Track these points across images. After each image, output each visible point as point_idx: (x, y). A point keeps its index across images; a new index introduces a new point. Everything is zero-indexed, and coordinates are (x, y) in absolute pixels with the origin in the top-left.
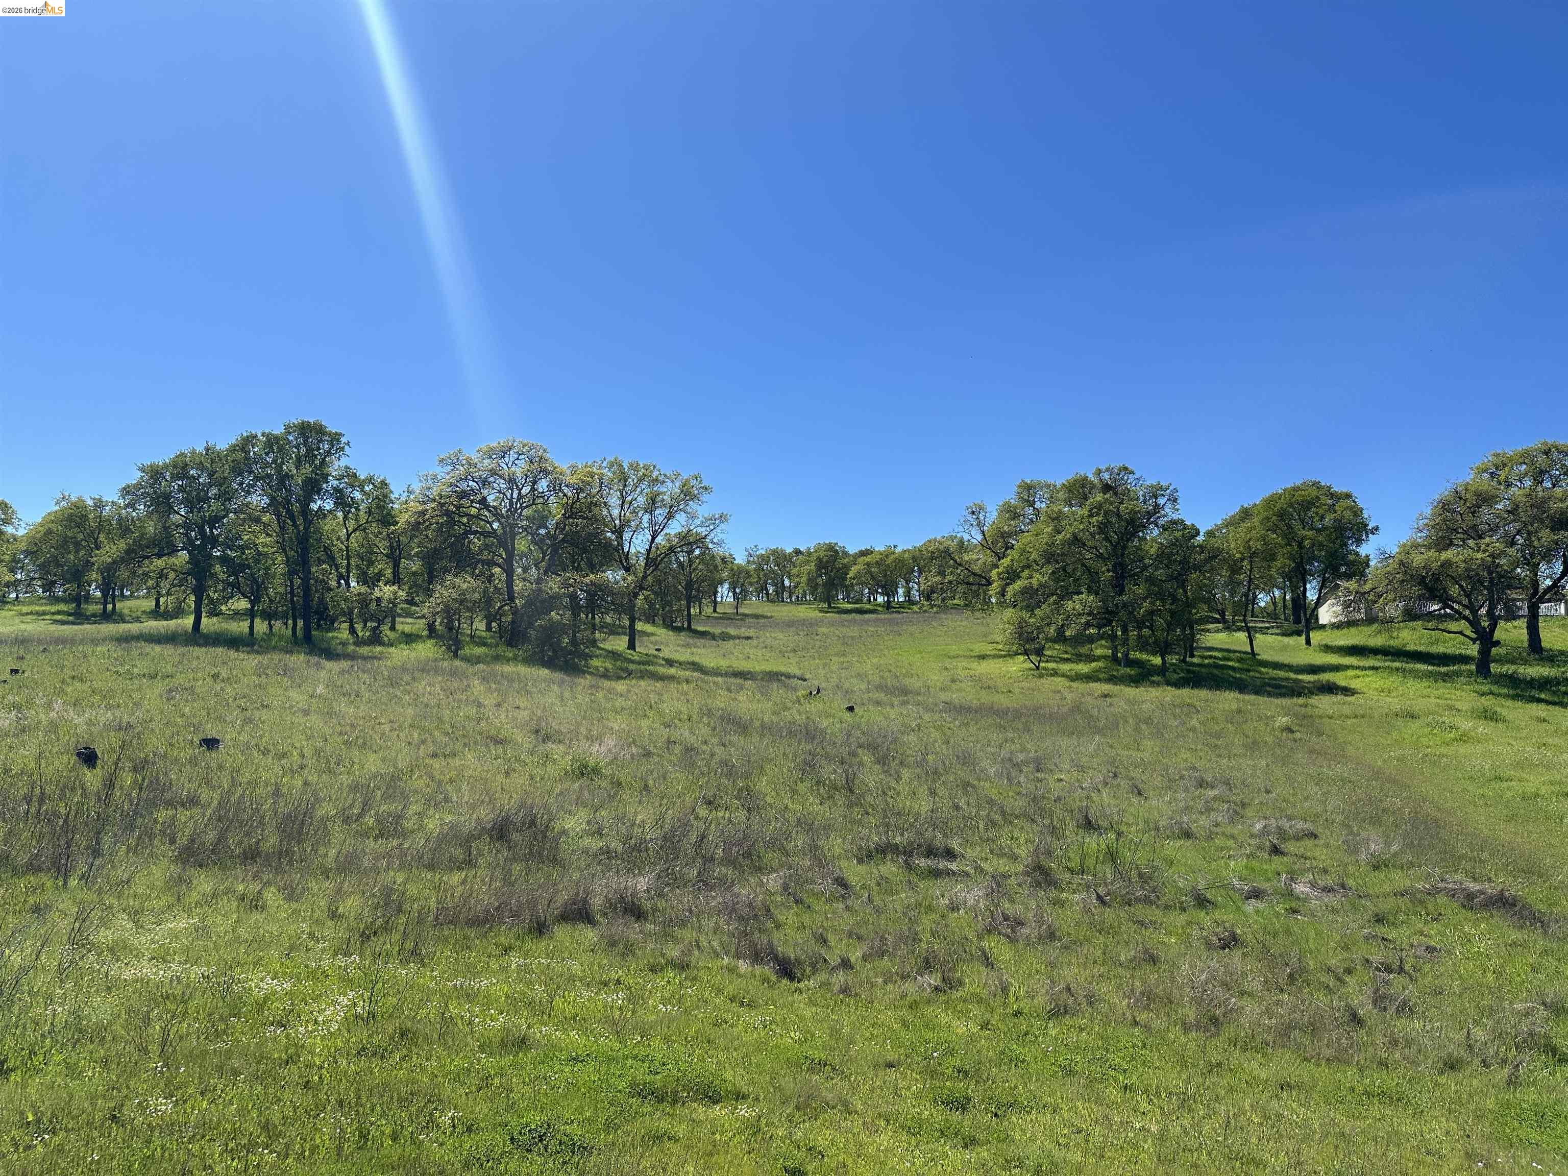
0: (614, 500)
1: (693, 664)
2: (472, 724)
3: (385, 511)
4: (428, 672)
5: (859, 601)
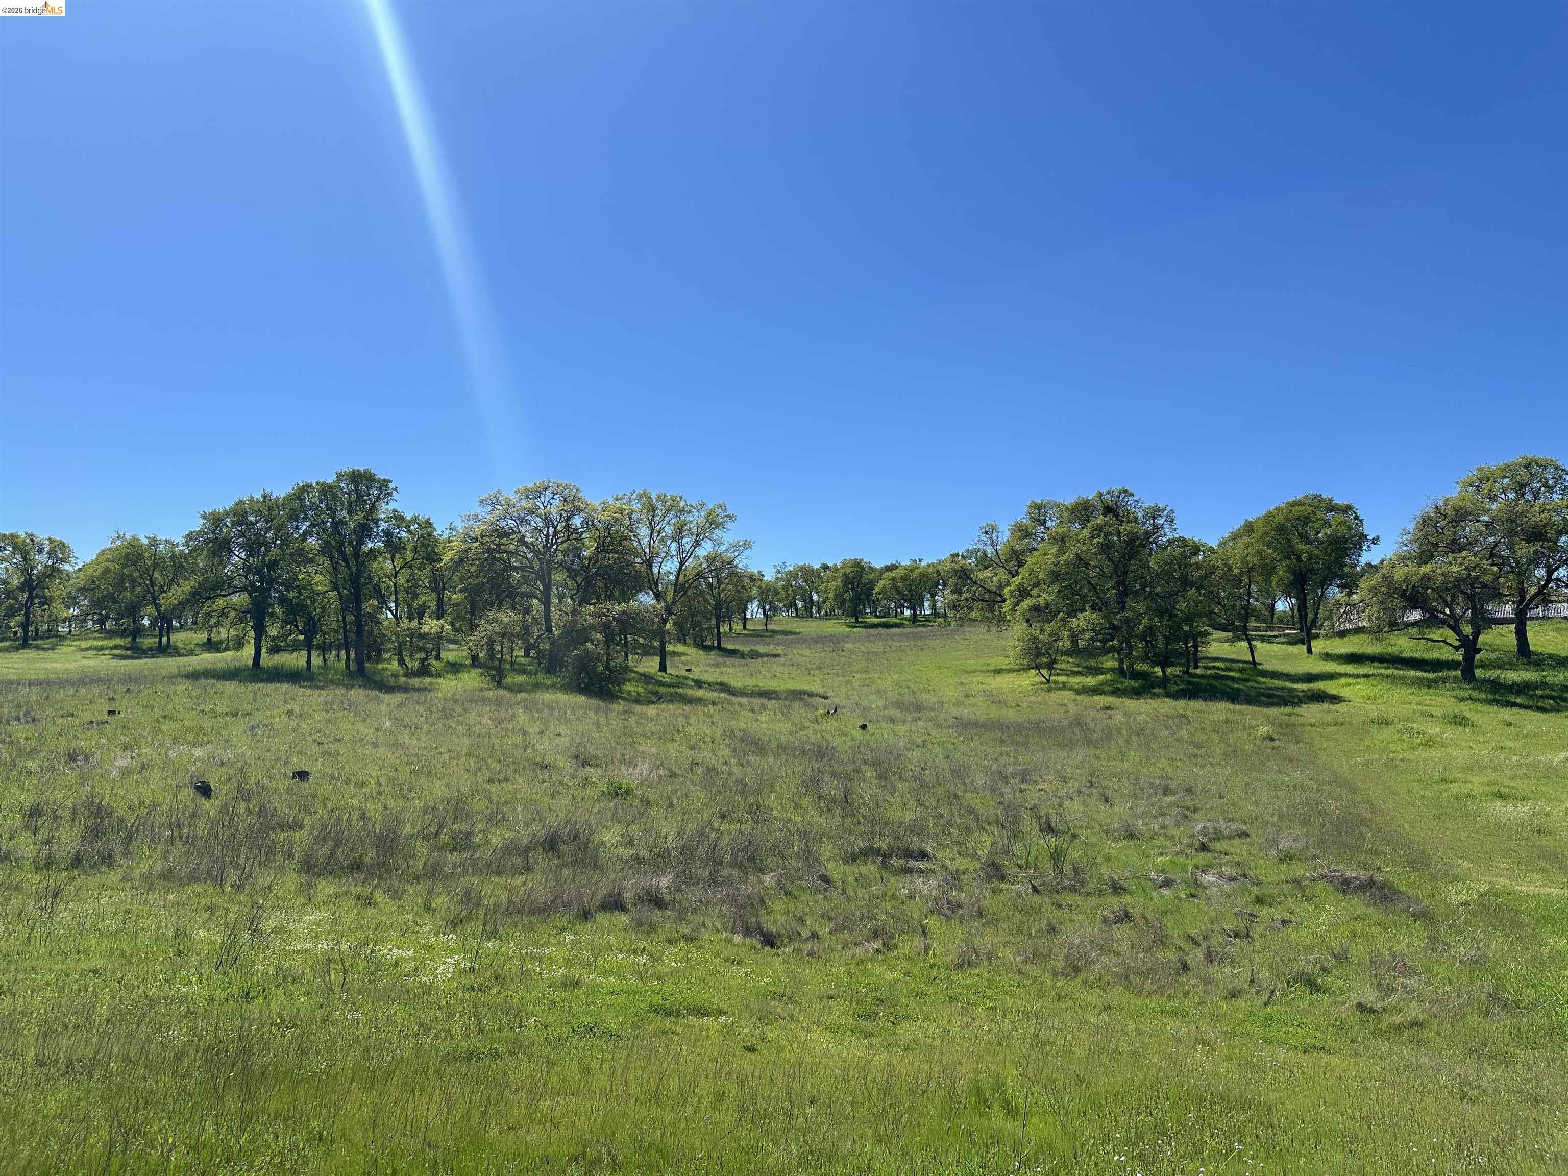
0: (644, 531)
1: (721, 684)
2: (520, 751)
3: (430, 549)
4: (476, 702)
5: (886, 615)
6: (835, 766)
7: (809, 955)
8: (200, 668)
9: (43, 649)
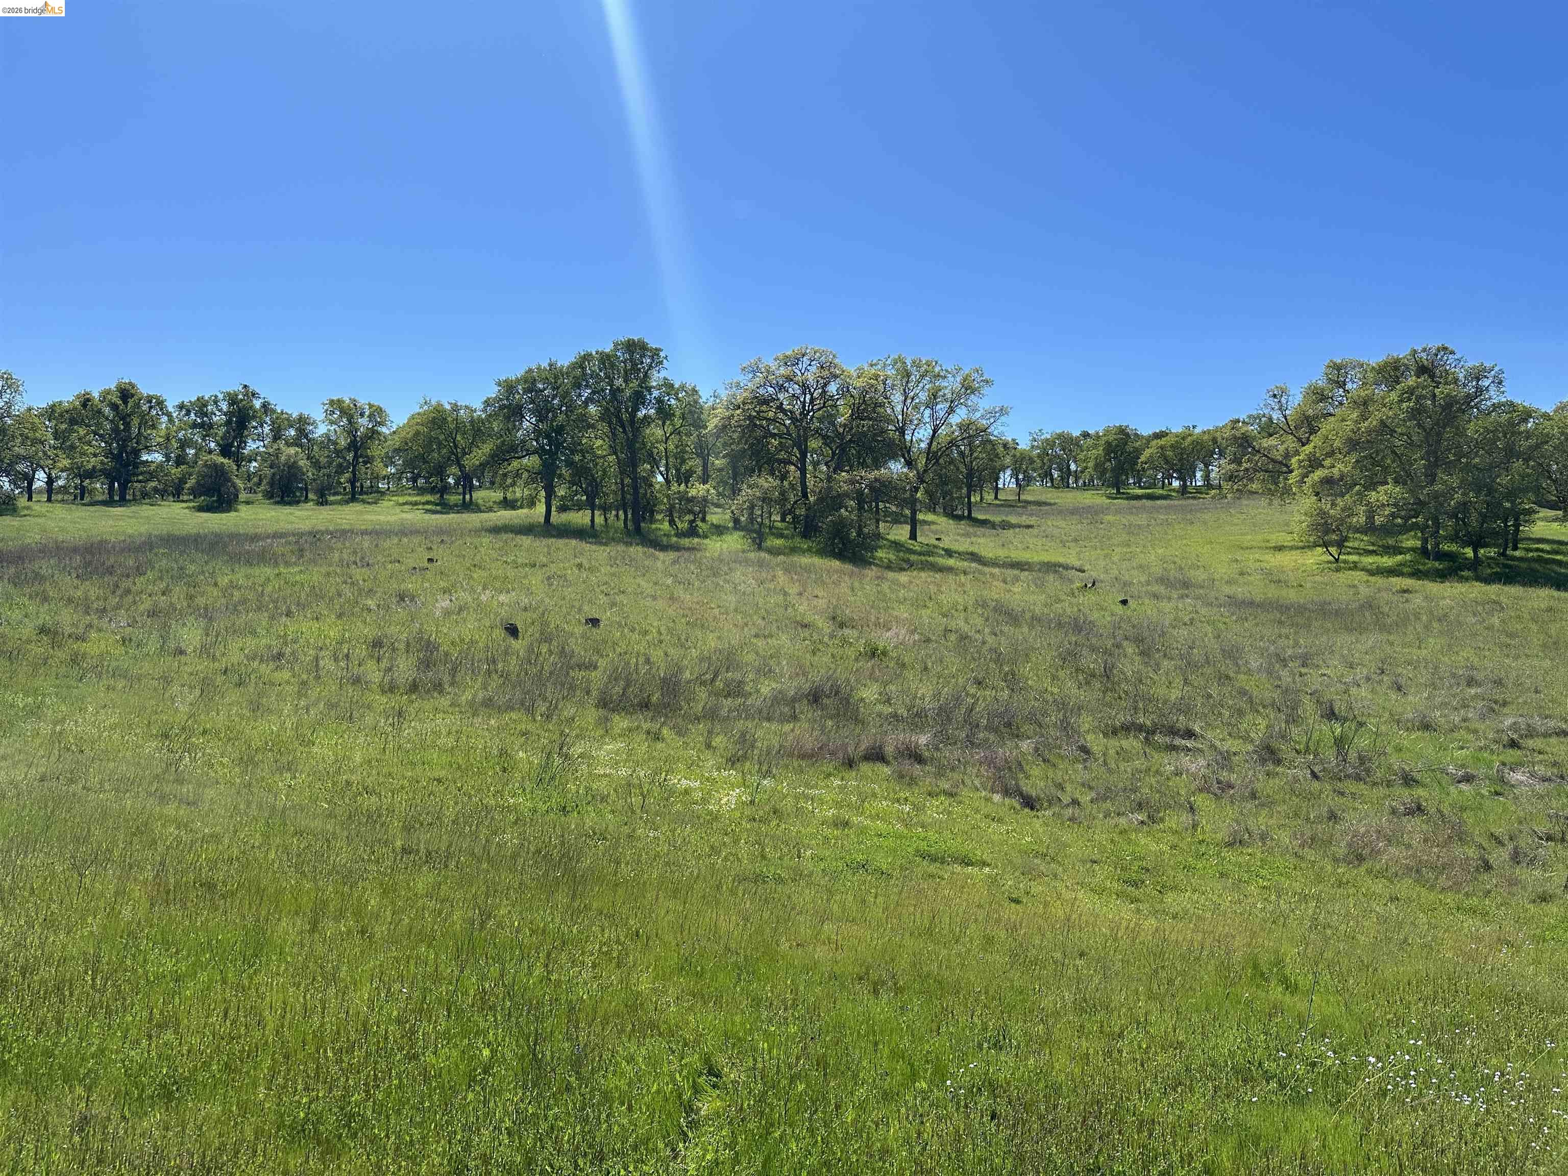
0: (897, 397)
1: (972, 554)
2: (782, 610)
3: (696, 416)
4: (740, 563)
5: (1153, 486)
6: (1094, 641)
7: (1070, 820)
8: (499, 523)
9: (369, 503)
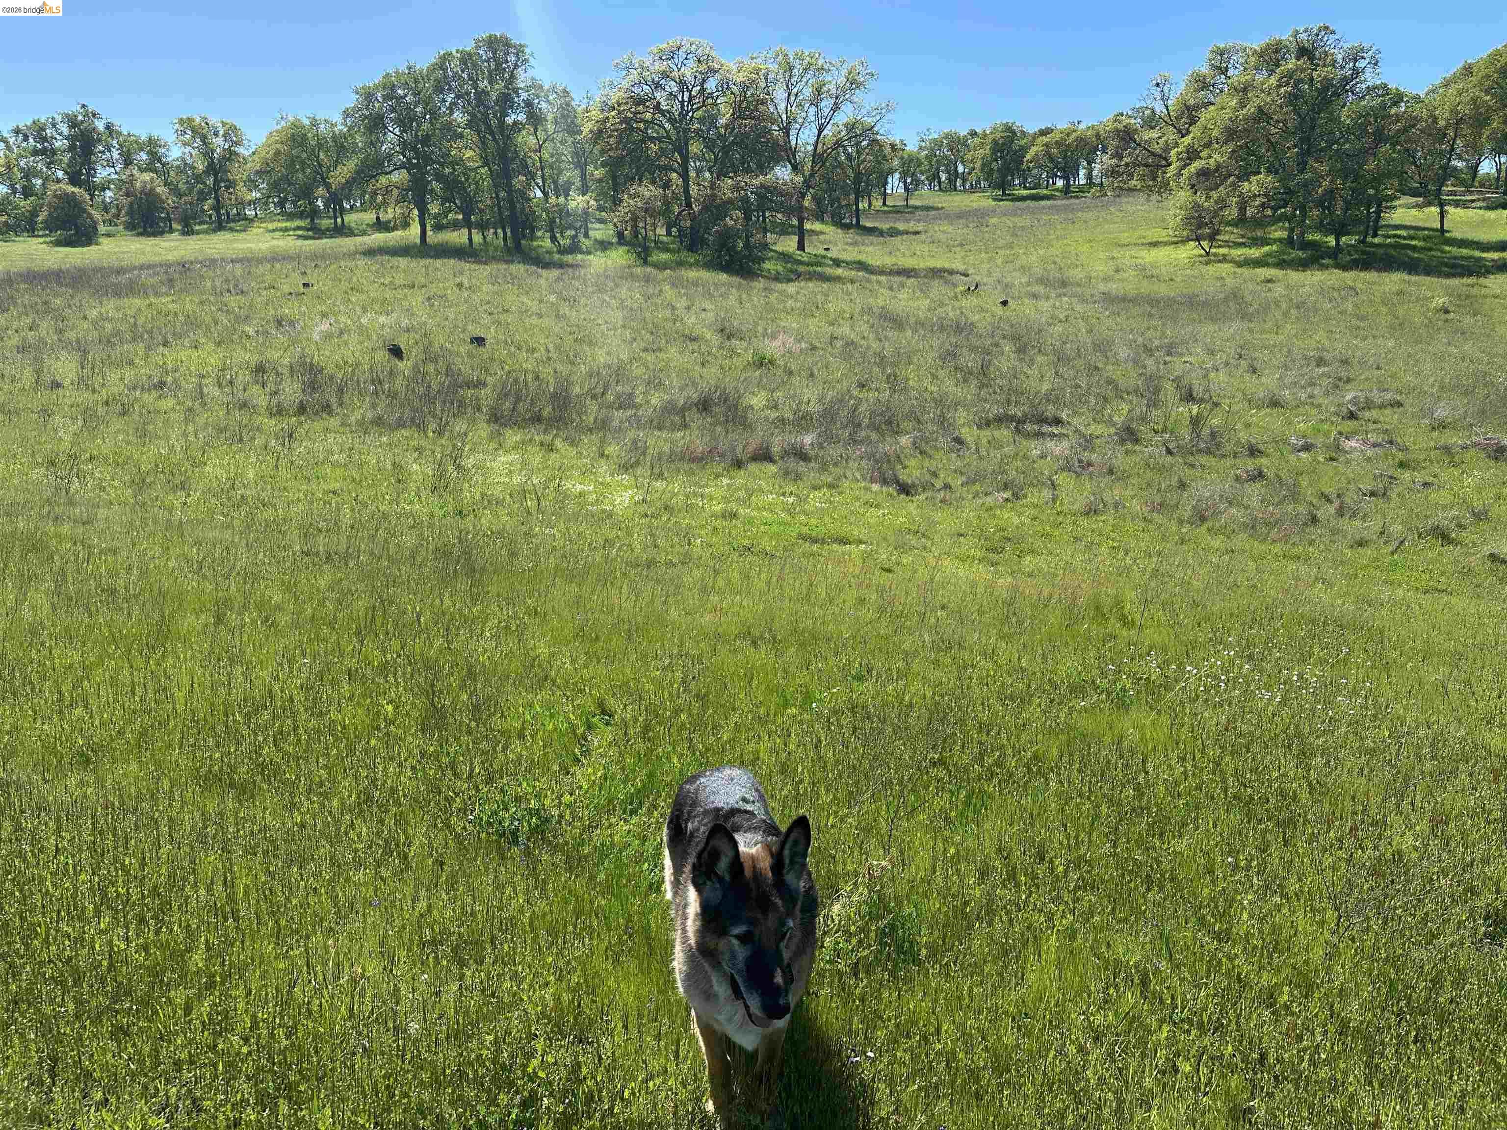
0: (780, 94)
1: (860, 263)
2: (670, 324)
3: (570, 120)
4: (626, 278)
5: (1037, 186)
6: (974, 341)
7: (941, 502)
8: (374, 246)
9: (237, 231)
